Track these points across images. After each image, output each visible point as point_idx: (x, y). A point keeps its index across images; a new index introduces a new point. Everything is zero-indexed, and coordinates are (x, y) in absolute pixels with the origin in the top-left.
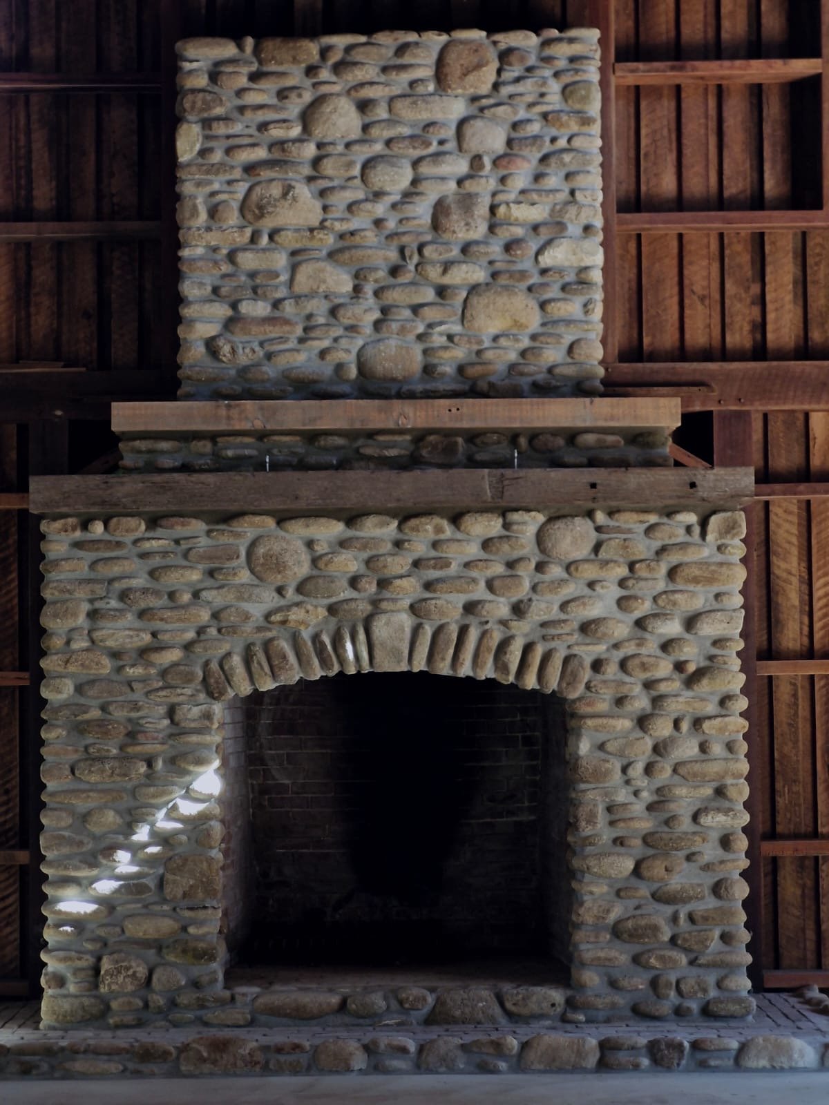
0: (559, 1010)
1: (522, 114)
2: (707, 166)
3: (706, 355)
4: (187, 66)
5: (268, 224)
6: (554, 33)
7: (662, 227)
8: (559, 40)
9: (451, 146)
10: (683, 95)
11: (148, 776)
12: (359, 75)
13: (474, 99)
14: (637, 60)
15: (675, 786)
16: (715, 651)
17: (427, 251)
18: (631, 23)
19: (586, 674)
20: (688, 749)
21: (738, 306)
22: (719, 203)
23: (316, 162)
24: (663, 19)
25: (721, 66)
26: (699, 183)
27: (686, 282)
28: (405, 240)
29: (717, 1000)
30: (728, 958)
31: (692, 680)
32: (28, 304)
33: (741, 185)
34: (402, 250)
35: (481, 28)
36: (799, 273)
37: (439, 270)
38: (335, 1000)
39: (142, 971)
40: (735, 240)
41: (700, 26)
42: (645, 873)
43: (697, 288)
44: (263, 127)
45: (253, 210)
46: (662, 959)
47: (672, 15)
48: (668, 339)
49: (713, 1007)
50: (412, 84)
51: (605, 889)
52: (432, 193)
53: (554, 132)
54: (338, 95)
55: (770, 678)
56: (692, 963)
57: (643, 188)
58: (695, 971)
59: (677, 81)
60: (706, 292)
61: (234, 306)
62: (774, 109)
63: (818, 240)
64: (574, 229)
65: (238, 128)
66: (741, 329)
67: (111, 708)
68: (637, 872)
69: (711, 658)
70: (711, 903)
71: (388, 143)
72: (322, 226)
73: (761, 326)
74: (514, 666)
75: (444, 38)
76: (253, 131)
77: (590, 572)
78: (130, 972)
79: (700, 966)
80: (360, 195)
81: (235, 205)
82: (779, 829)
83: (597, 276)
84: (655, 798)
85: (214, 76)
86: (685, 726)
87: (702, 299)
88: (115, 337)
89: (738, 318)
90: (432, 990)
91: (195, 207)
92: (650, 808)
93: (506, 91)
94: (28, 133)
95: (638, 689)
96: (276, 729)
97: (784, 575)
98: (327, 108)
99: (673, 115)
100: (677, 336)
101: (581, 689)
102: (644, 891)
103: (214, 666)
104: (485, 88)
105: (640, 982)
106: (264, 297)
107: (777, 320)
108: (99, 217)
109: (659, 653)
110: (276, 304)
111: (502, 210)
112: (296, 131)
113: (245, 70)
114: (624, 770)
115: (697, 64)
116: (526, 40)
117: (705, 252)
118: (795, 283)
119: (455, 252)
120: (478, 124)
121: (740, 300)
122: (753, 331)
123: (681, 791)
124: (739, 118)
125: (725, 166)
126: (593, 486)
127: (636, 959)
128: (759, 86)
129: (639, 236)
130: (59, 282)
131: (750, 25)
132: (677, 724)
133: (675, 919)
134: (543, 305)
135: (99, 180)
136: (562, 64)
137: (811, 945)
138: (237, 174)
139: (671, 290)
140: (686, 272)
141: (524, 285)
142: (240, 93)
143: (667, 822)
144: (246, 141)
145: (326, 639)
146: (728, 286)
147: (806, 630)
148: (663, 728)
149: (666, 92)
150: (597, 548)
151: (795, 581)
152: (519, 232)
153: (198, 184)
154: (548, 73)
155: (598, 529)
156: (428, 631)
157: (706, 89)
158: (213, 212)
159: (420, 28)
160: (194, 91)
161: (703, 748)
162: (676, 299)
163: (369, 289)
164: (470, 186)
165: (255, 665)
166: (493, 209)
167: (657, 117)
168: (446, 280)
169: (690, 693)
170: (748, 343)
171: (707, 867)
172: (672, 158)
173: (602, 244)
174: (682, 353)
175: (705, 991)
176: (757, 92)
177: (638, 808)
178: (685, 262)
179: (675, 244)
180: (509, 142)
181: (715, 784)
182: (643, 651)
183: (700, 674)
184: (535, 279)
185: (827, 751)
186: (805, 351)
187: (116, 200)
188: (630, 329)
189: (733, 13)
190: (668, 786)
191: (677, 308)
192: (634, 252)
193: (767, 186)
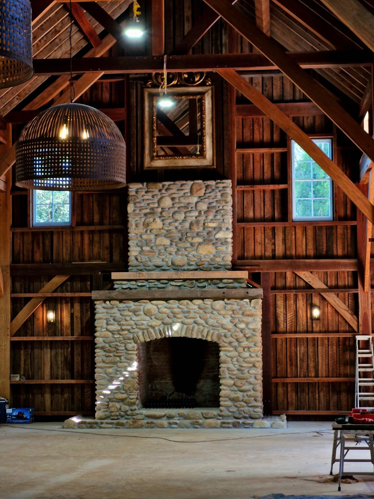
0: (216, 417)
1: (211, 201)
2: (261, 210)
3: (261, 258)
4: (130, 190)
5: (150, 228)
6: (219, 181)
7: (250, 226)
8: (220, 183)
9: (194, 209)
10: (255, 193)
11: (120, 361)
12: (172, 191)
13: (200, 197)
14: (242, 185)
16: (253, 332)
17: (188, 235)
18: (242, 174)
19: (223, 337)
20: (246, 355)
21: (268, 245)
22: (264, 220)
23: (161, 213)
24: (250, 173)
25: (264, 186)
26: (258, 215)
27: (256, 239)
28: (183, 231)
29: (253, 414)
30: (255, 405)
31: (248, 339)
32: (93, 246)
33: (269, 215)
34: (182, 234)
35: (201, 180)
36: (284, 237)
37: (191, 239)
38: (163, 413)
39: (118, 407)
40: (268, 229)
41: (259, 175)
42: (236, 385)
43: (259, 241)
44: (148, 204)
45: (146, 225)
46: (240, 404)
47: (252, 172)
48: (251, 254)
49: (252, 416)
50: (184, 194)
51: (227, 388)
52: (189, 220)
53: (219, 205)
54: (167, 196)
55: (276, 338)
56: (247, 406)
57: (245, 216)
58: (248, 408)
59: (253, 190)
60: (261, 242)
61: (142, 248)
62: (277, 196)
63: (288, 229)
64: (224, 229)
65: (142, 205)
66: (269, 251)
67: (111, 345)
68: (234, 384)
69: (252, 334)
70: (252, 392)
71: (179, 208)
72: (163, 228)
73: (274, 251)
74: (205, 335)
75: (192, 182)
76: (146, 205)
77: (223, 313)
78: (115, 407)
79: (249, 406)
80: (172, 221)
81: (142, 223)
82: (278, 376)
83: (230, 240)
84: (239, 367)
85: (137, 192)
86: (246, 350)
87: (260, 244)
88: (114, 254)
89: (269, 248)
90: (186, 412)
91: (132, 224)
92: (238, 369)
93: (207, 195)
94: (93, 203)
95: (235, 341)
97: (280, 313)
98: (164, 200)
99: (252, 197)
100: (253, 253)
101: (222, 341)
102: (236, 389)
103: (135, 336)
104: (202, 194)
105: (235, 410)
106: (149, 246)
107: (278, 249)
108: (110, 224)
109: (240, 332)
110: (152, 248)
111: (206, 224)
112: (156, 205)
113: (144, 191)
114: (231, 360)
115: (257, 186)
116: (212, 183)
117: (260, 232)
118: (283, 239)
119: (195, 235)
120: (200, 203)
122: (272, 252)
123: (244, 365)
124: (269, 198)
125: (265, 211)
126: (224, 293)
127: (234, 405)
129: (244, 228)
130: (100, 240)
131: (271, 175)
132: (244, 349)
133: (243, 396)
134: (216, 248)
135: (110, 214)
136: (221, 189)
137: (285, 404)
138: (142, 215)
139: (252, 241)
140: (256, 237)
141: (212, 243)
142: (143, 196)
143: (242, 373)
144: (144, 208)
145: (161, 329)
146: (266, 240)
147: (285, 326)
148: (240, 350)
149: (250, 192)
150: (225, 307)
151: (282, 314)
152: (210, 229)
153: (133, 218)
154: (217, 191)
155: (225, 303)
156: (185, 327)
157: (261, 191)
158: (136, 225)
159: (186, 180)
160: (132, 196)
161: (250, 355)
162: (253, 244)
163: (174, 244)
164: (199, 218)
165: (145, 335)
166: (204, 224)
167: (248, 198)
168: (193, 241)
169: (247, 342)
170: (271, 255)
171: (251, 383)
172: (252, 208)
173: (232, 232)
174: (254, 257)
175: (250, 412)
176: (273, 191)
177: (235, 369)
178: (255, 234)
179: (253, 229)
180: (208, 208)
181: (253, 363)
182: (236, 332)
183: (249, 337)
184: (215, 241)
185: (290, 356)
186: (285, 257)
187: (114, 219)
188: (242, 251)
189: (267, 172)
190: (242, 364)
191: (253, 246)
192: (243, 232)
193: (276, 215)
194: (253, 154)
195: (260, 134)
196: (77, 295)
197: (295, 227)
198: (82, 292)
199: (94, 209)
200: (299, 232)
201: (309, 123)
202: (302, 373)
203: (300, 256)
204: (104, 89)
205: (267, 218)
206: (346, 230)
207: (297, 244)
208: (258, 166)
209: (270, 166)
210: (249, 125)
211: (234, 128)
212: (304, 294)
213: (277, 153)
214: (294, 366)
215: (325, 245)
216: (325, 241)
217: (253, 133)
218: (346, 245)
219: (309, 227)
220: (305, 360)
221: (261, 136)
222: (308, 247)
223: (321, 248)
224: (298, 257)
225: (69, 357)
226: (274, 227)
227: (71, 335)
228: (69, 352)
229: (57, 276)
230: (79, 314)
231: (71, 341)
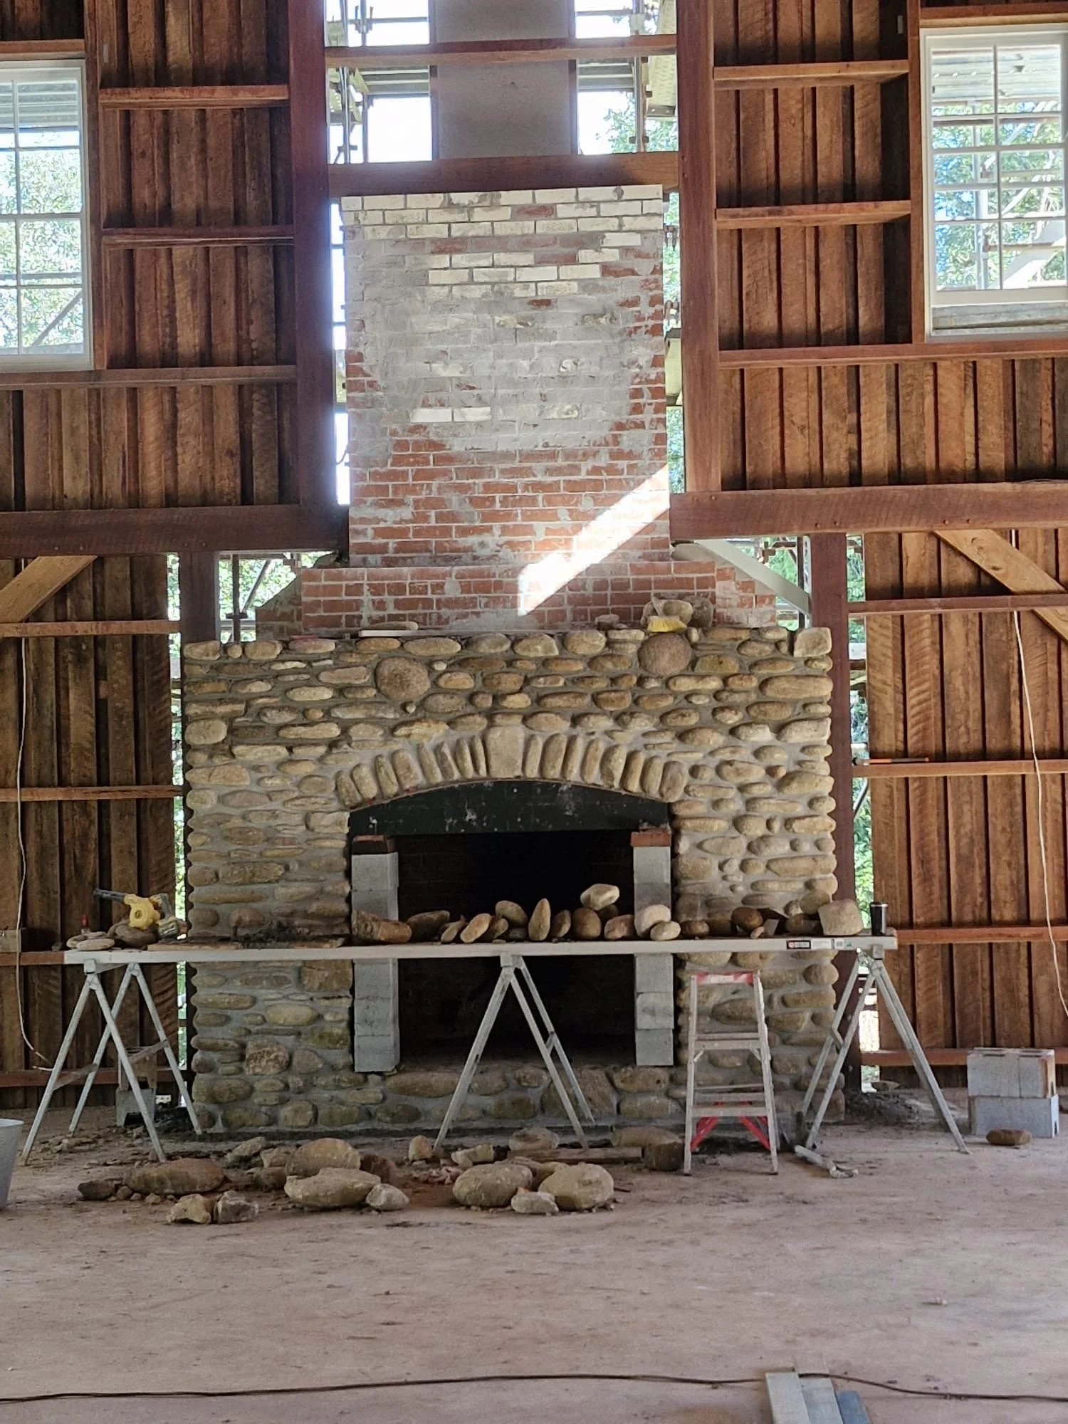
0: (664, 1087)
2: (805, 303)
3: (806, 482)
7: (763, 363)
10: (782, 237)
11: (287, 878)
14: (739, 206)
15: (768, 881)
16: (803, 757)
18: (733, 170)
19: (685, 779)
20: (781, 848)
21: (835, 435)
22: (816, 338)
24: (763, 165)
25: (816, 210)
26: (797, 317)
27: (786, 413)
29: (807, 1075)
30: (819, 1038)
31: (783, 783)
32: (175, 444)
33: (837, 321)
36: (893, 404)
39: (282, 1055)
40: (832, 373)
41: (798, 172)
43: (796, 419)
47: (771, 161)
48: (770, 465)
49: (805, 1084)
56: (786, 1043)
57: (746, 326)
58: (788, 1051)
59: (777, 225)
60: (805, 423)
62: (869, 249)
63: (909, 372)
66: (838, 455)
67: (251, 816)
68: (734, 959)
69: (800, 763)
70: (803, 987)
73: (856, 454)
74: (618, 774)
77: (685, 685)
78: (272, 1057)
79: (792, 1045)
84: (750, 892)
86: (777, 826)
87: (802, 429)
88: (256, 473)
89: (836, 447)
92: (746, 901)
94: (173, 283)
95: (733, 793)
97: (879, 685)
99: (773, 256)
100: (778, 464)
101: (680, 791)
103: (345, 778)
105: (737, 1060)
107: (871, 447)
108: (239, 362)
109: (752, 759)
114: (721, 867)
115: (794, 208)
117: (804, 384)
118: (889, 412)
121: (838, 429)
122: (849, 458)
123: (773, 886)
124: (836, 257)
125: (822, 304)
128: (855, 226)
129: (742, 371)
130: (203, 422)
131: (844, 169)
132: (769, 824)
133: (769, 1002)
135: (238, 328)
139: (772, 422)
140: (785, 404)
145: (447, 751)
146: (824, 417)
147: (901, 736)
148: (756, 828)
149: (766, 234)
150: (693, 664)
151: (890, 690)
155: (694, 646)
156: (540, 742)
157: (804, 231)
161: (794, 845)
162: (777, 430)
165: (382, 775)
167: (758, 259)
169: (781, 796)
170: (845, 470)
172: (772, 297)
174: (783, 480)
175: (797, 1068)
176: (852, 231)
177: (735, 901)
178: (785, 394)
179: (777, 377)
181: (806, 879)
182: (737, 757)
183: (790, 777)
185: (921, 848)
186: (898, 476)
187: (254, 345)
188: (735, 458)
189: (828, 158)
190: (763, 881)
191: (778, 438)
192: (738, 387)
193: (861, 323)
194: (776, 91)
195: (800, 12)
196: (116, 627)
197: (935, 366)
198: (136, 616)
199: (179, 305)
200: (951, 380)
202: (968, 909)
203: (953, 472)
205: (830, 333)
207: (941, 427)
208: (793, 136)
209: (838, 139)
212: (972, 612)
213: (864, 80)
214: (936, 881)
215: (1047, 430)
216: (1048, 417)
217: (775, 9)
219: (988, 362)
220: (978, 860)
221: (807, 23)
222: (984, 440)
223: (1033, 440)
224: (944, 476)
225: (93, 861)
226: (857, 367)
227: (99, 784)
228: (92, 845)
229: (40, 561)
230: (129, 702)
231: (100, 802)
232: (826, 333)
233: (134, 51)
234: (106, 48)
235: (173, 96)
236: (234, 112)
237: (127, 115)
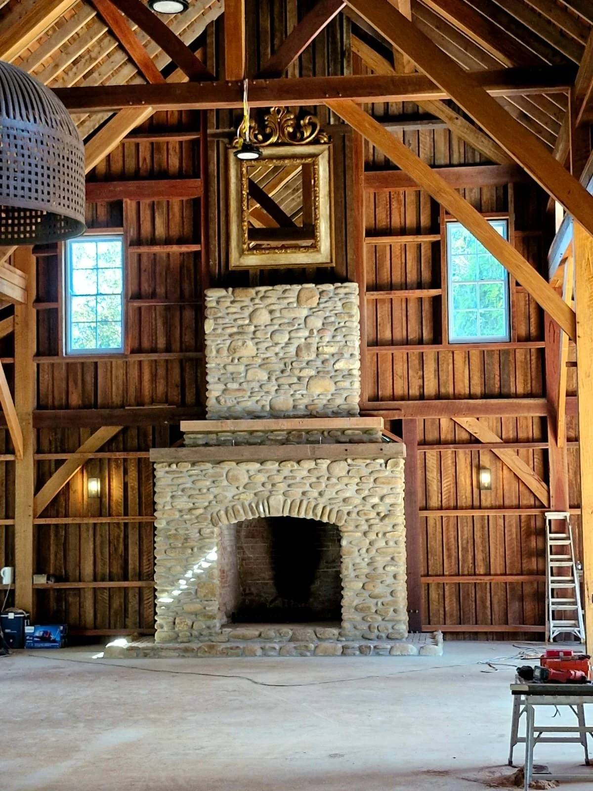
0: (336, 637)
1: (328, 314)
2: (402, 329)
3: (402, 398)
4: (208, 299)
5: (237, 355)
6: (339, 284)
7: (386, 352)
8: (341, 287)
9: (302, 326)
10: (393, 302)
11: (192, 554)
12: (269, 301)
13: (311, 309)
14: (375, 291)
15: (377, 557)
16: (391, 508)
17: (293, 364)
18: (374, 276)
19: (345, 517)
20: (381, 543)
21: (414, 379)
22: (407, 342)
23: (254, 332)
24: (386, 274)
25: (406, 292)
26: (399, 335)
27: (394, 371)
28: (286, 360)
29: (391, 633)
30: (396, 618)
31: (382, 519)
32: (156, 382)
33: (414, 335)
34: (285, 364)
35: (313, 283)
36: (437, 367)
37: (298, 371)
38: (257, 633)
39: (190, 623)
40: (412, 356)
41: (399, 276)
42: (366, 588)
43: (398, 373)
44: (235, 320)
45: (232, 350)
46: (371, 618)
47: (389, 273)
48: (388, 392)
49: (390, 636)
50: (288, 304)
51: (352, 593)
52: (296, 343)
53: (340, 321)
54: (262, 308)
55: (427, 517)
56: (383, 620)
57: (379, 337)
58: (384, 623)
59: (390, 298)
60: (402, 375)
61: (226, 385)
62: (426, 306)
63: (443, 355)
64: (347, 355)
65: (227, 321)
66: (415, 388)
67: (179, 530)
68: (363, 587)
69: (389, 511)
70: (390, 598)
71: (280, 325)
72: (256, 356)
73: (422, 387)
74: (319, 514)
75: (300, 287)
76: (232, 322)
77: (346, 480)
78: (186, 623)
79: (386, 621)
80: (271, 344)
81: (226, 349)
82: (430, 573)
83: (356, 373)
84: (370, 561)
85: (218, 302)
86: (380, 535)
87: (400, 377)
88: (187, 394)
89: (414, 384)
90: (292, 630)
91: (211, 350)
92: (368, 564)
93: (322, 306)
94: (156, 320)
95: (363, 522)
96: (247, 537)
97: (431, 479)
98: (258, 313)
99: (390, 309)
100: (391, 391)
101: (343, 522)
102: (366, 594)
103: (215, 514)
104: (315, 305)
105: (365, 627)
106: (236, 382)
107: (428, 385)
108: (181, 351)
109: (371, 509)
110: (240, 384)
111: (320, 349)
112: (247, 322)
113: (229, 300)
114: (359, 551)
115: (397, 291)
116: (328, 287)
117: (401, 360)
118: (435, 371)
119: (304, 364)
120: (312, 318)
121: (415, 377)
122: (419, 389)
123: (378, 559)
124: (414, 311)
125: (409, 329)
126: (346, 450)
127: (363, 619)
128: (421, 298)
129: (377, 354)
130: (167, 374)
131: (418, 276)
132: (377, 534)
133: (377, 604)
134: (336, 383)
135: (181, 337)
136: (342, 296)
137: (442, 616)
138: (227, 337)
139: (389, 374)
140: (394, 368)
141: (329, 376)
142: (227, 308)
143: (374, 570)
144: (230, 325)
145: (254, 505)
146: (410, 372)
147: (440, 499)
148: (372, 536)
149: (387, 301)
150: (349, 472)
151: (435, 481)
152: (327, 356)
153: (213, 341)
154: (337, 299)
155: (349, 465)
156: (289, 502)
157: (402, 300)
158: (218, 351)
159: (291, 284)
160: (211, 308)
161: (387, 543)
162: (391, 377)
163: (273, 378)
164: (309, 340)
165: (229, 515)
166: (318, 348)
167: (384, 310)
168: (301, 375)
169: (382, 524)
170: (417, 394)
171: (388, 586)
172: (389, 325)
173: (360, 360)
174: (393, 398)
175: (387, 630)
176: (420, 300)
177: (364, 564)
178: (394, 364)
179: (391, 357)
180: (323, 324)
181: (391, 556)
182: (365, 508)
183: (385, 516)
184: (333, 374)
185: (448, 544)
186: (438, 397)
187: (187, 344)
188: (374, 388)
189: (411, 272)
190: (374, 557)
191: (391, 381)
192: (376, 360)
193: (424, 335)
194: (391, 246)
195: (400, 215)
196: (132, 455)
197: (453, 353)
198: (140, 450)
199: (158, 328)
200: (459, 357)
201: (473, 199)
202: (466, 569)
203: (460, 395)
204: (171, 151)
206: (528, 356)
207: (456, 376)
208: (397, 262)
209: (415, 263)
210: (385, 202)
211: (362, 206)
212: (468, 451)
213: (425, 242)
214: (453, 558)
215: (497, 378)
216: (497, 373)
217: (390, 214)
218: (529, 378)
219: (474, 351)
220: (470, 549)
221: (403, 220)
222: (473, 382)
223: (492, 382)
224: (456, 397)
225: (121, 547)
226: (423, 353)
227: (125, 515)
228: (121, 540)
229: (103, 428)
230: (136, 483)
231: (125, 523)
232: (411, 339)
233: (143, 231)
234: (132, 230)
235: (156, 249)
236: (181, 254)
237: (140, 255)
